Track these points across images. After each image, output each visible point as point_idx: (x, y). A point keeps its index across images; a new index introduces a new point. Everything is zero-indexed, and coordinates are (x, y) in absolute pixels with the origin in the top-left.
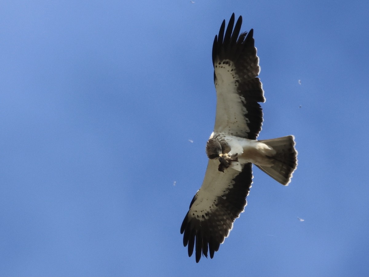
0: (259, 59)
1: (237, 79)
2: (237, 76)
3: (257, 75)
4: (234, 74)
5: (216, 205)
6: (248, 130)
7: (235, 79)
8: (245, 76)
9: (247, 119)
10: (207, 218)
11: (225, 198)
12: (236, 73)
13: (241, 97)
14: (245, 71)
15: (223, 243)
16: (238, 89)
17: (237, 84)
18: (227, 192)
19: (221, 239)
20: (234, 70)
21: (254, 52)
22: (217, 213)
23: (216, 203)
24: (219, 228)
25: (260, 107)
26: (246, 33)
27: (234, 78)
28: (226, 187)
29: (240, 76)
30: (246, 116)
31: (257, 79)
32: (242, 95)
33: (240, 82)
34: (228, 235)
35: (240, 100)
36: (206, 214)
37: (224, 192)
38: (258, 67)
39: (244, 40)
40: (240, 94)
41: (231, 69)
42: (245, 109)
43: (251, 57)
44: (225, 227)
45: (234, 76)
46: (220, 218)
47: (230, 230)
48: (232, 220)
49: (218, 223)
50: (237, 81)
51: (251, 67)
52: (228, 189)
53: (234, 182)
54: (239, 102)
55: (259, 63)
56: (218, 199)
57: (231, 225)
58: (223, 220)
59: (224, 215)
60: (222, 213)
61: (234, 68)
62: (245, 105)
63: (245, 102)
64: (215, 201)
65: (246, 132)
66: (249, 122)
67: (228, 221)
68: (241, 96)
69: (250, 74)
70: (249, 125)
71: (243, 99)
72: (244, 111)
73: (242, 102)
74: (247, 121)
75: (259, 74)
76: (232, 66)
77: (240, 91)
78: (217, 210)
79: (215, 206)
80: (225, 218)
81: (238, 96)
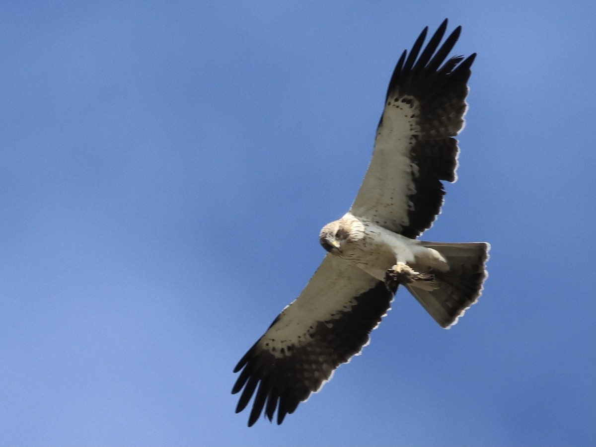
0: (467, 108)
1: (416, 134)
2: (418, 128)
3: (455, 134)
4: (414, 124)
5: (312, 335)
6: (406, 221)
7: (413, 133)
8: (433, 132)
9: (411, 204)
10: (288, 354)
11: (330, 326)
12: (417, 123)
13: (413, 165)
14: (436, 123)
15: (306, 401)
16: (413, 150)
17: (414, 141)
18: (337, 317)
19: (304, 395)
20: (417, 117)
21: (463, 93)
22: (309, 349)
23: (312, 331)
24: (306, 374)
25: (443, 188)
26: (462, 59)
27: (411, 130)
28: (340, 308)
29: (423, 130)
30: (411, 197)
31: (454, 141)
32: (416, 162)
33: (420, 139)
34: (319, 390)
35: (409, 170)
36: (289, 348)
37: (333, 315)
38: (462, 121)
39: (453, 70)
40: (413, 159)
41: (411, 114)
42: (413, 186)
43: (454, 101)
44: (317, 374)
45: (413, 127)
46: (312, 357)
47: (324, 382)
48: (334, 365)
49: (306, 366)
50: (415, 136)
51: (449, 119)
52: (341, 312)
53: (355, 303)
54: (407, 173)
55: (465, 114)
56: (317, 326)
57: (329, 373)
58: (317, 362)
59: (321, 354)
60: (318, 350)
61: (417, 112)
62: (415, 180)
63: (417, 174)
64: (311, 328)
65: (400, 225)
66: (413, 209)
67: (325, 366)
68: (413, 163)
69: (442, 129)
70: (410, 214)
71: (416, 168)
72: (410, 189)
73: (413, 173)
74: (410, 206)
75: (459, 132)
76: (416, 108)
77: (414, 155)
78: (310, 344)
79: (308, 336)
80: (321, 359)
81: (408, 161)
